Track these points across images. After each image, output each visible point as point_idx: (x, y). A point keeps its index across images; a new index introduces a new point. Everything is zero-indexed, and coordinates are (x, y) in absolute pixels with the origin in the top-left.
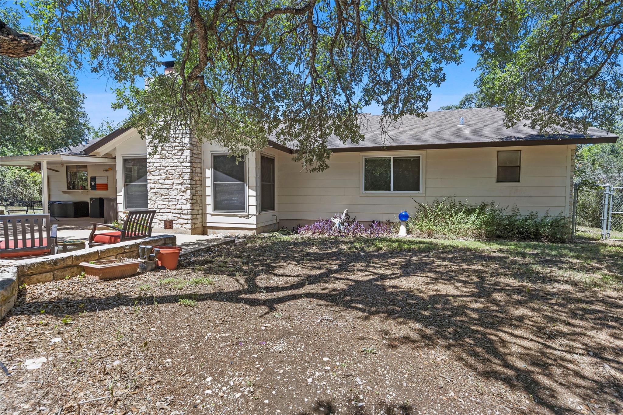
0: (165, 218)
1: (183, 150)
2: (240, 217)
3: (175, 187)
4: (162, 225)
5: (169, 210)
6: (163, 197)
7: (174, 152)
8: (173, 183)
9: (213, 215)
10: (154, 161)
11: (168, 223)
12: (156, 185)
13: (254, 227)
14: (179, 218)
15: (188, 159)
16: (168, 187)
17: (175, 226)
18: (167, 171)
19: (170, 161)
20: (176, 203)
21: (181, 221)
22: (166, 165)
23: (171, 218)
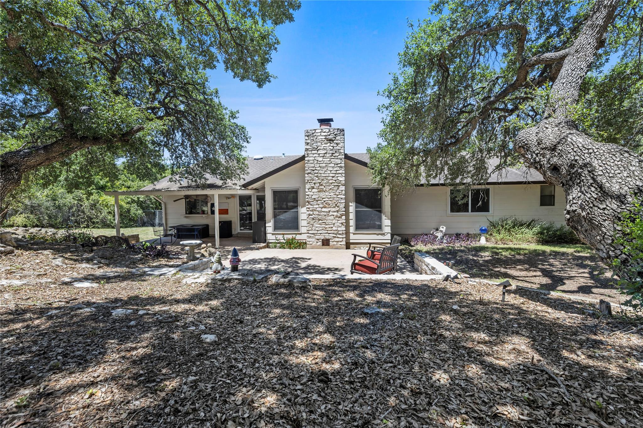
0: (323, 238)
1: (339, 186)
2: (378, 235)
3: (331, 214)
4: (320, 243)
5: (326, 232)
6: (320, 221)
7: (330, 187)
8: (329, 211)
9: (354, 234)
10: (312, 194)
11: (325, 242)
12: (315, 212)
13: (389, 241)
14: (334, 237)
15: (344, 192)
16: (325, 214)
17: (331, 243)
18: (324, 201)
19: (327, 194)
20: (332, 226)
21: (337, 239)
22: (324, 197)
23: (327, 237)
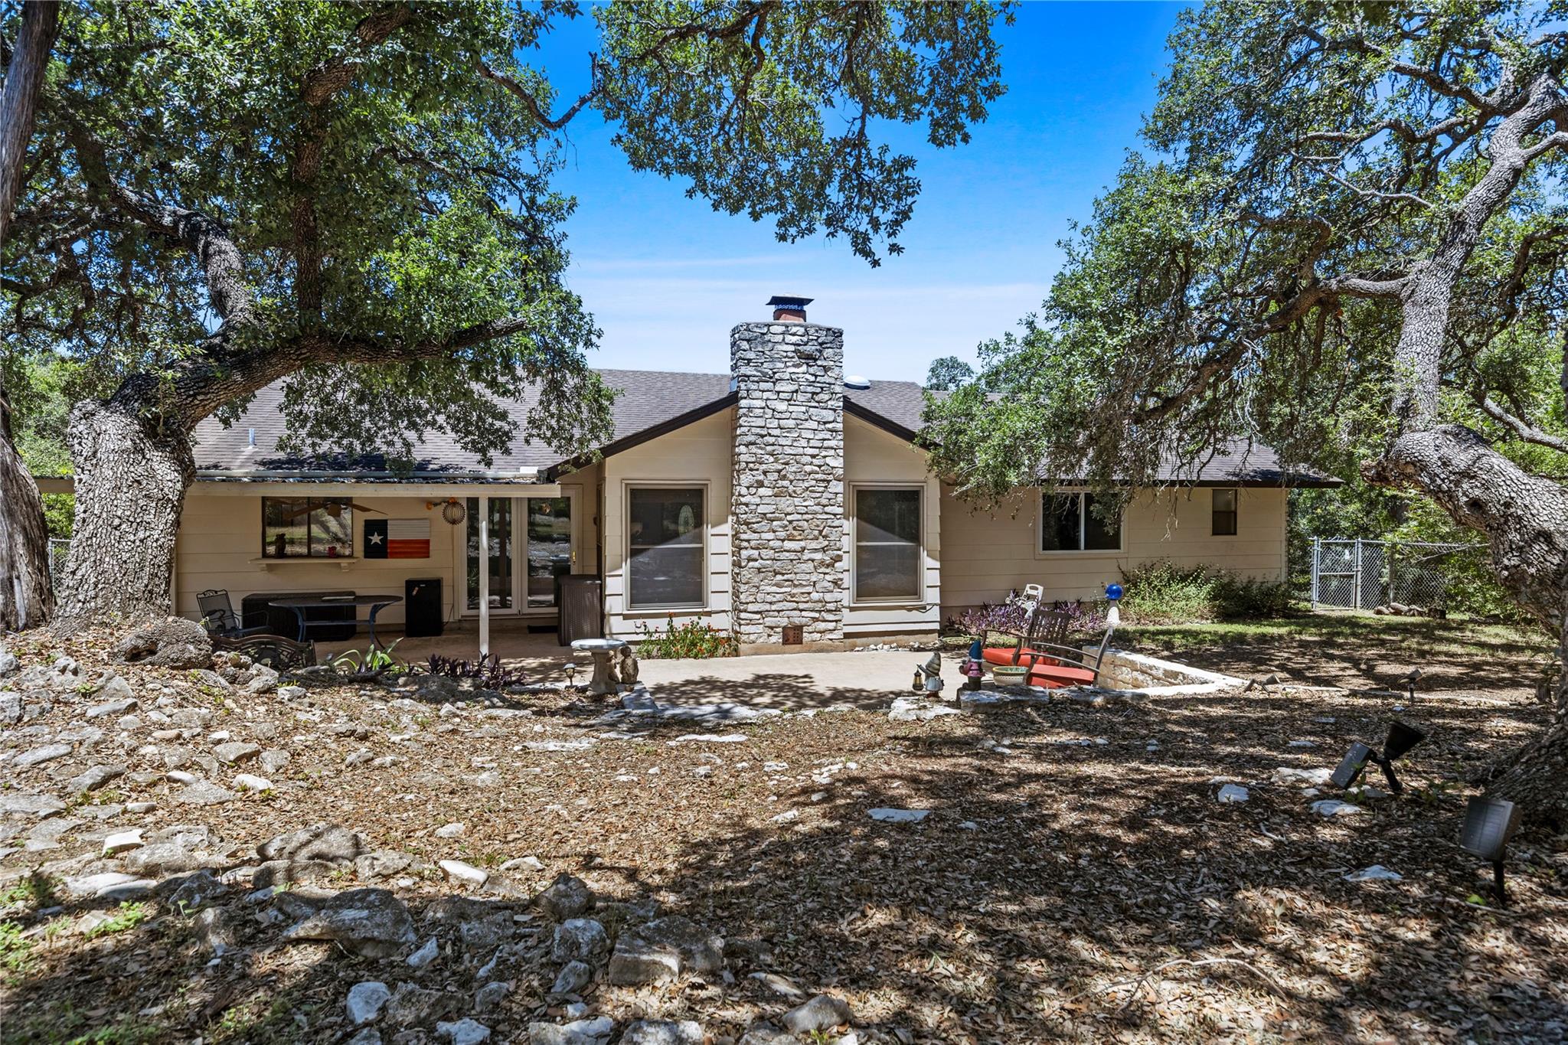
0: (784, 622)
1: (829, 481)
2: (910, 610)
3: (807, 555)
4: (777, 638)
5: (794, 605)
6: (779, 577)
7: (806, 484)
8: (803, 549)
10: (758, 501)
11: (791, 633)
12: (764, 552)
14: (815, 620)
15: (840, 498)
16: (792, 556)
17: (806, 637)
18: (790, 522)
19: (797, 501)
20: (810, 589)
21: (822, 626)
22: (789, 510)
23: (797, 621)
